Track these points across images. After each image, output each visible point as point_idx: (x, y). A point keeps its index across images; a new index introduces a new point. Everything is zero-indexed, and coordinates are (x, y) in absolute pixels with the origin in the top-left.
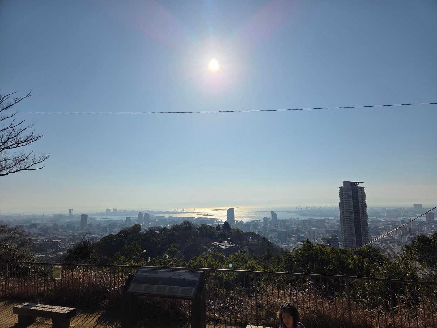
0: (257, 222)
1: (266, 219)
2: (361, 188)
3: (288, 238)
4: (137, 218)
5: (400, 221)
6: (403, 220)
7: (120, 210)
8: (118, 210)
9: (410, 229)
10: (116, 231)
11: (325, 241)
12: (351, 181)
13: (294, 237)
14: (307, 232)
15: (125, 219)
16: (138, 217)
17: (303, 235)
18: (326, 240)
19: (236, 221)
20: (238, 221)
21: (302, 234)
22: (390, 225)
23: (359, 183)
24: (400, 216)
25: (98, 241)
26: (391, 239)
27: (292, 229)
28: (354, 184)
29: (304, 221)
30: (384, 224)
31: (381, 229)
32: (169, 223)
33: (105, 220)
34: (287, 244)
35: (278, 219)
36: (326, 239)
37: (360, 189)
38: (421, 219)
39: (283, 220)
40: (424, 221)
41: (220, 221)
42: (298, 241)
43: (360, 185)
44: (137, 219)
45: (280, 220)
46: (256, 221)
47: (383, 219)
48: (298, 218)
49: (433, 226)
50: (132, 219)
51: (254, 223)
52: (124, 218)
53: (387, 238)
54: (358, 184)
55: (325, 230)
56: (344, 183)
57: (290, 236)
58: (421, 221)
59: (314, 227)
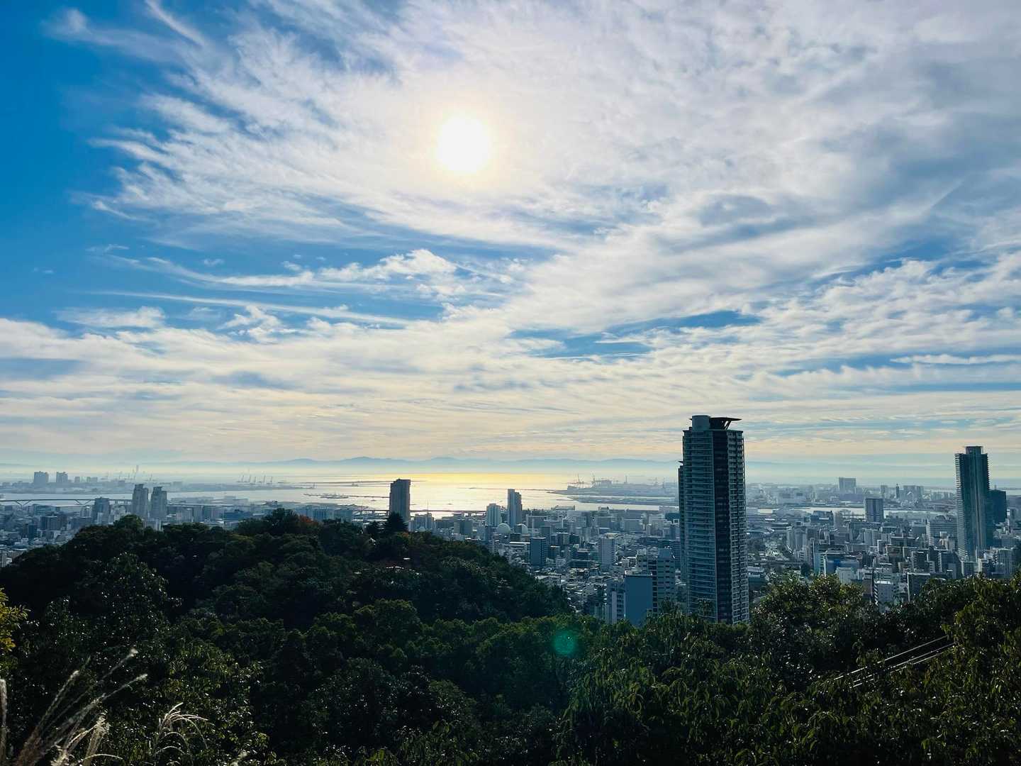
0: (470, 514)
1: (493, 508)
2: (734, 433)
3: (548, 559)
4: (129, 501)
5: (809, 516)
6: (815, 515)
7: (77, 478)
8: (71, 477)
9: (832, 537)
10: (62, 537)
11: (644, 566)
12: (713, 416)
13: (562, 556)
14: (595, 543)
15: (92, 503)
16: (131, 499)
17: (585, 550)
18: (645, 563)
19: (412, 514)
20: (420, 514)
21: (582, 546)
22: (787, 525)
23: (730, 420)
24: (810, 505)
25: (7, 563)
26: (787, 559)
27: (559, 535)
28: (719, 423)
29: (588, 516)
30: (774, 523)
31: (767, 536)
32: (227, 516)
33: (31, 503)
34: (545, 574)
35: (523, 509)
36: (645, 561)
37: (732, 437)
38: (856, 513)
39: (536, 512)
40: (862, 517)
41: (371, 512)
42: (571, 565)
43: (733, 426)
44: (129, 503)
45: (528, 512)
46: (467, 514)
47: (771, 511)
48: (574, 508)
49: (881, 529)
50: (112, 503)
51: (461, 521)
52: (88, 500)
53: (780, 557)
54: (728, 424)
55: (637, 537)
56: (697, 419)
57: (552, 554)
58: (855, 517)
59: (612, 529)
